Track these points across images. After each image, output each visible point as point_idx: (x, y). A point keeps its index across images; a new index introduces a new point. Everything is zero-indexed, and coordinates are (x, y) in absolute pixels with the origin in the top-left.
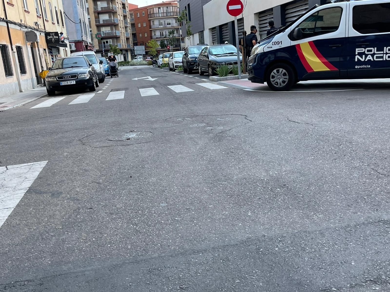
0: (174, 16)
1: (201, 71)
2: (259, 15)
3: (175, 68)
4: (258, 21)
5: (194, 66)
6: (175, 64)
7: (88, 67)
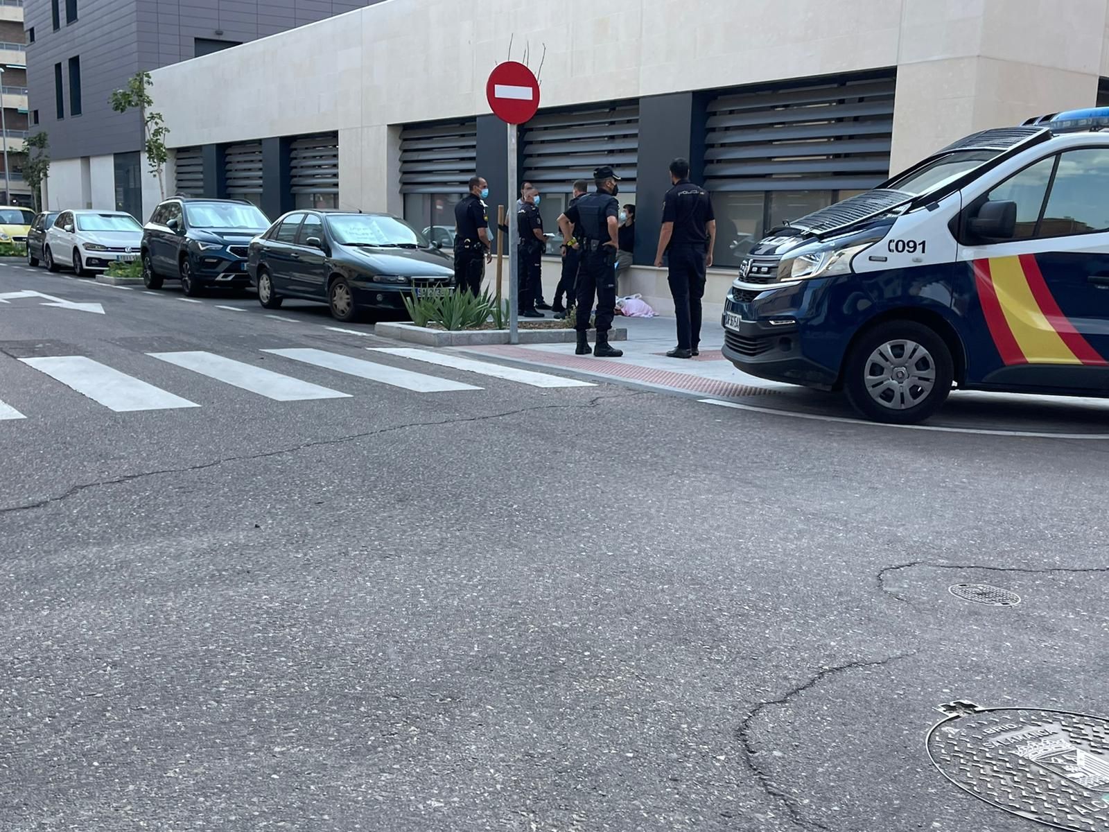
3: (85, 267)
4: (400, 149)
6: (86, 254)
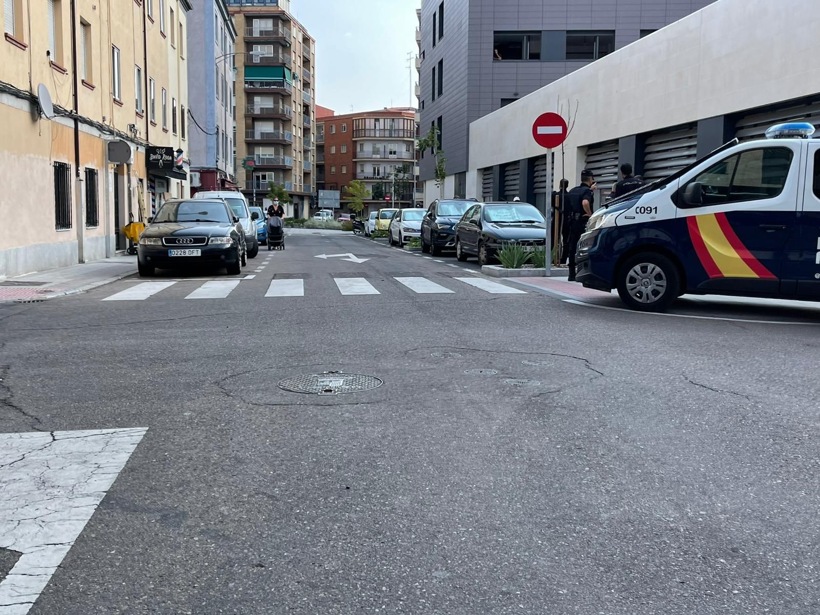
0: (405, 139)
1: (462, 252)
2: (588, 151)
3: (403, 242)
4: (585, 162)
5: (446, 240)
6: (404, 234)
7: (230, 224)
